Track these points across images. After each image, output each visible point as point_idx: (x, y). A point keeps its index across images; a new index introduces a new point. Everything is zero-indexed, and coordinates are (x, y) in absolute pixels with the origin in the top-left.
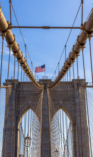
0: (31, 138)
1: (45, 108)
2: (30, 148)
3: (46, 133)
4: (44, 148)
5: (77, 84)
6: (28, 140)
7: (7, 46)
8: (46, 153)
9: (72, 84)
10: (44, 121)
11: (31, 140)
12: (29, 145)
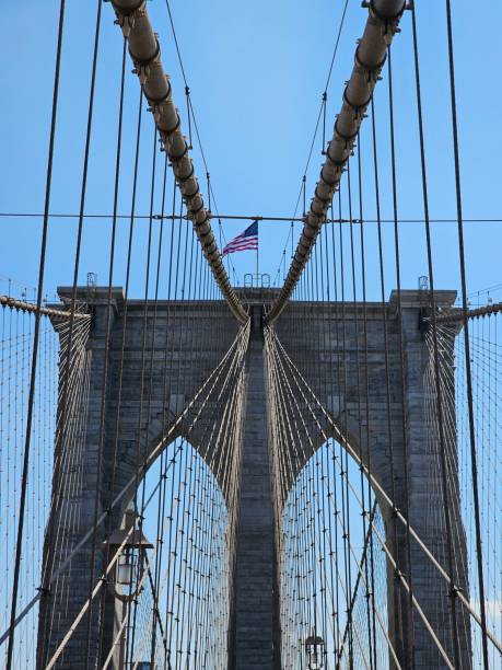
1: (255, 433)
3: (255, 552)
4: (245, 629)
5: (415, 317)
8: (255, 651)
9: (392, 317)
10: (250, 495)
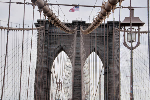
0: (63, 83)
1: (78, 51)
2: (61, 92)
6: (59, 85)
7: (38, 10)
11: (62, 85)
12: (60, 89)
